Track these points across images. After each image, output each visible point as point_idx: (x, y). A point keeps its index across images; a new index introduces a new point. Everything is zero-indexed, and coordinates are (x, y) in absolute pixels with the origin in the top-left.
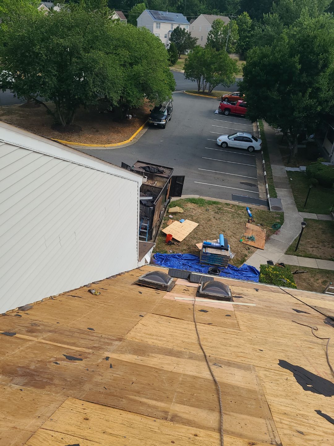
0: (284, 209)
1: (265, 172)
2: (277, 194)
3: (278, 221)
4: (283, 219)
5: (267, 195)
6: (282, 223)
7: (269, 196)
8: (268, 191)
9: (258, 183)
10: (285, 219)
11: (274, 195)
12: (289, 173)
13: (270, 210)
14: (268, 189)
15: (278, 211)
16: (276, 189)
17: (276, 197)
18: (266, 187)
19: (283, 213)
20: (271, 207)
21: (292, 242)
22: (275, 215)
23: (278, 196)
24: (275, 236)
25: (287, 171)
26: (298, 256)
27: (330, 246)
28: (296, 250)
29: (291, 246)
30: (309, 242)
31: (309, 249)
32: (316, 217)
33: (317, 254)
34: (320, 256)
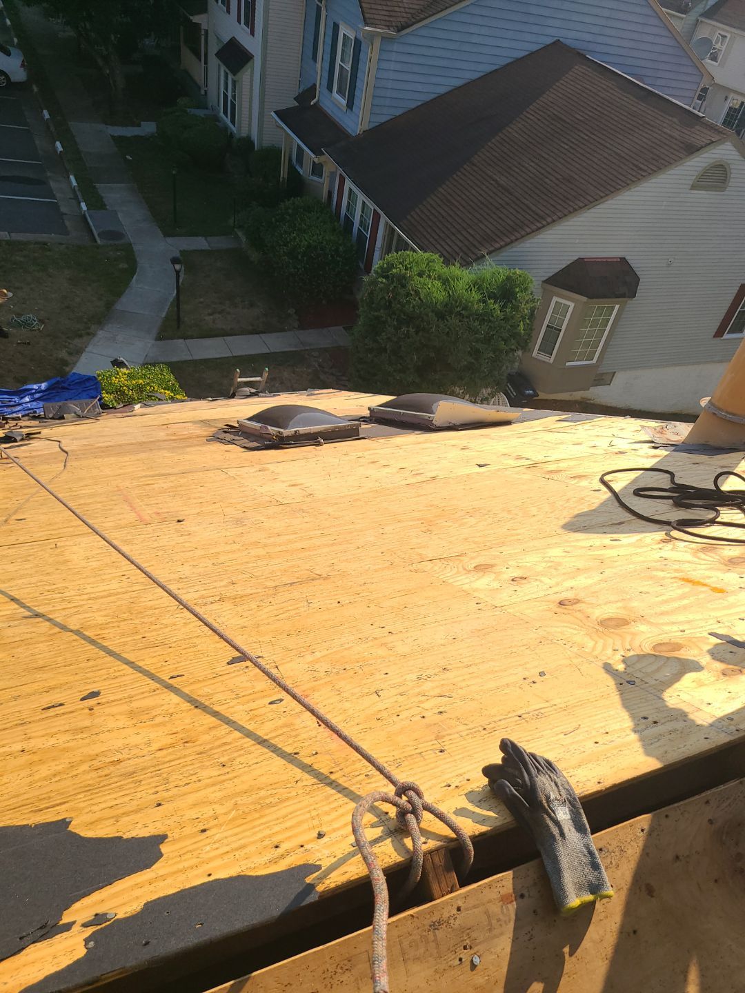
0: (131, 236)
1: (58, 143)
2: (104, 200)
3: (124, 266)
4: (135, 261)
5: (79, 203)
6: (132, 270)
7: (83, 205)
8: (78, 193)
9: (49, 174)
10: (138, 259)
11: (97, 203)
12: (119, 140)
13: (96, 242)
14: (76, 188)
15: (116, 242)
16: (98, 185)
17: (102, 206)
18: (70, 183)
19: (131, 244)
20: (98, 235)
21: (166, 310)
22: (111, 253)
23: (106, 203)
24: (126, 303)
25: (112, 136)
26: (185, 338)
27: (246, 303)
28: (178, 327)
29: (167, 319)
30: (201, 303)
31: (206, 318)
32: (207, 244)
33: (224, 327)
34: (231, 329)
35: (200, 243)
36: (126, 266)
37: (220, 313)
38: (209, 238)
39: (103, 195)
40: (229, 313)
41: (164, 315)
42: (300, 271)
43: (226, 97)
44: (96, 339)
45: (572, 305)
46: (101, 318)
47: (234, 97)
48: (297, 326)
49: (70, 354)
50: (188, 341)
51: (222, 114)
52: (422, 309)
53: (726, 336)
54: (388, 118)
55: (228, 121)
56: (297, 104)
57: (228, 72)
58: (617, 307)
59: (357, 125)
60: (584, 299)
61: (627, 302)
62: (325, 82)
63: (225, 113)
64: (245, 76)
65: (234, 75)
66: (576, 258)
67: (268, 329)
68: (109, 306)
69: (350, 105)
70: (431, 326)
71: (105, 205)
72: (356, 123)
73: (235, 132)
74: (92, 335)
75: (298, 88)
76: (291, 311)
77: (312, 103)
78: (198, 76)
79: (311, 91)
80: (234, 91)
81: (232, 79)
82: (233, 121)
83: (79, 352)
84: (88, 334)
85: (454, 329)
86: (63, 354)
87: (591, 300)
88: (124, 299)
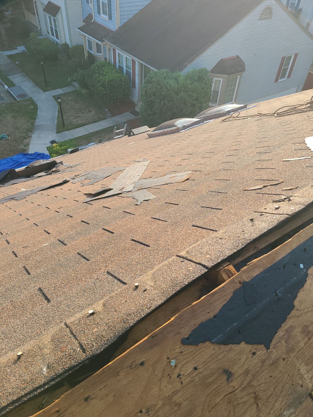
0: (30, 95)
2: (13, 82)
4: (36, 104)
5: (4, 86)
6: (36, 108)
7: (6, 86)
8: (2, 82)
10: (37, 103)
11: (11, 84)
12: (10, 56)
13: (17, 100)
15: (25, 98)
17: (14, 85)
19: (31, 98)
20: (16, 97)
21: (56, 121)
22: (25, 103)
23: (15, 83)
24: (38, 122)
25: (7, 56)
26: (68, 130)
27: (87, 111)
28: (64, 126)
29: (58, 124)
30: (69, 115)
31: (73, 120)
32: (62, 91)
33: (82, 122)
34: (85, 123)
35: (59, 91)
36: (33, 107)
37: (78, 117)
38: (62, 89)
39: (12, 80)
40: (82, 117)
41: (56, 123)
42: (108, 92)
43: (52, 28)
44: (33, 138)
45: (222, 80)
46: (31, 129)
47: (56, 27)
48: (111, 116)
49: (25, 146)
50: (70, 131)
51: (51, 36)
52: (169, 92)
53: (279, 81)
54: (127, 20)
55: (55, 38)
56: (85, 24)
57: (50, 16)
58: (239, 77)
59: (115, 26)
60: (227, 76)
61: (242, 73)
62: (96, 11)
63: (53, 35)
64: (59, 16)
65: (55, 17)
66: (220, 60)
67: (100, 119)
68: (33, 124)
69: (110, 18)
70: (174, 98)
71: (15, 84)
72: (114, 25)
73: (59, 42)
74: (30, 137)
75: (82, 17)
76: (107, 110)
77: (92, 21)
78: (35, 22)
79: (90, 16)
80: (55, 24)
81: (53, 19)
82: (57, 38)
83: (28, 145)
84: (29, 137)
85: (184, 97)
86: (22, 147)
87: (229, 76)
88: (37, 120)
